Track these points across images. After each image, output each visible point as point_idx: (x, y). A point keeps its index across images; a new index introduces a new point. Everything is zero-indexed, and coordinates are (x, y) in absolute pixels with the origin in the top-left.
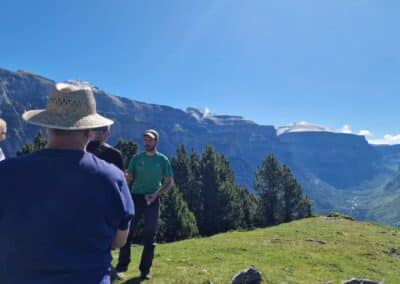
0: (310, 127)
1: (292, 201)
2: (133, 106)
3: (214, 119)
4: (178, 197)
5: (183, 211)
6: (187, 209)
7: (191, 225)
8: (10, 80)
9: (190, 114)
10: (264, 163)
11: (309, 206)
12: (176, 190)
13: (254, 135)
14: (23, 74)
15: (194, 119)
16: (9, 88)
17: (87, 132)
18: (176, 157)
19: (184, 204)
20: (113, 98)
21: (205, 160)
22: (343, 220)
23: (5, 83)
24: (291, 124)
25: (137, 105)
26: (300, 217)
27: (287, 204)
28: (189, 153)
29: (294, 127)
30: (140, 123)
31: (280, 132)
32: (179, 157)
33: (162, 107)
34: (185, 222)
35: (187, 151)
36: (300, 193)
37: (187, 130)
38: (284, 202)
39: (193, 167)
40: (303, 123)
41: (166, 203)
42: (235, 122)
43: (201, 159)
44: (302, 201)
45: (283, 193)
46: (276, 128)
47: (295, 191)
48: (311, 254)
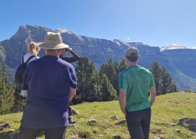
0: (178, 46)
1: (166, 84)
2: (87, 40)
3: (127, 44)
4: (108, 82)
5: (111, 88)
6: (113, 88)
7: (115, 95)
8: (32, 30)
9: (115, 42)
10: (152, 66)
11: (176, 87)
12: (107, 79)
13: (148, 52)
14: (37, 27)
15: (117, 45)
16: (32, 33)
17: (59, 50)
18: (107, 64)
19: (111, 85)
20: (78, 36)
21: (121, 65)
22: (193, 93)
23: (30, 31)
24: (168, 46)
25: (89, 40)
26: (170, 92)
27: (164, 85)
28: (113, 62)
29: (170, 46)
30: (92, 48)
31: (162, 50)
32: (109, 63)
33: (102, 39)
34: (111, 94)
35: (113, 61)
36: (171, 80)
37: (113, 51)
38: (162, 85)
39: (116, 68)
40: (174, 45)
41: (103, 85)
42: (138, 45)
43: (119, 64)
44: (172, 84)
45: (162, 80)
46: (160, 48)
47: (168, 79)
48: (170, 107)
